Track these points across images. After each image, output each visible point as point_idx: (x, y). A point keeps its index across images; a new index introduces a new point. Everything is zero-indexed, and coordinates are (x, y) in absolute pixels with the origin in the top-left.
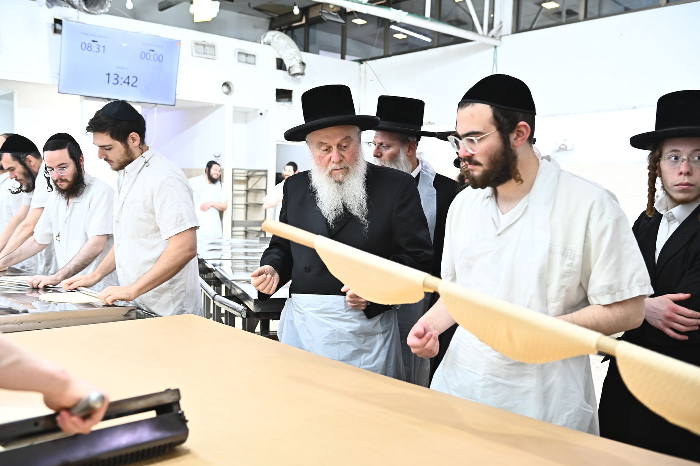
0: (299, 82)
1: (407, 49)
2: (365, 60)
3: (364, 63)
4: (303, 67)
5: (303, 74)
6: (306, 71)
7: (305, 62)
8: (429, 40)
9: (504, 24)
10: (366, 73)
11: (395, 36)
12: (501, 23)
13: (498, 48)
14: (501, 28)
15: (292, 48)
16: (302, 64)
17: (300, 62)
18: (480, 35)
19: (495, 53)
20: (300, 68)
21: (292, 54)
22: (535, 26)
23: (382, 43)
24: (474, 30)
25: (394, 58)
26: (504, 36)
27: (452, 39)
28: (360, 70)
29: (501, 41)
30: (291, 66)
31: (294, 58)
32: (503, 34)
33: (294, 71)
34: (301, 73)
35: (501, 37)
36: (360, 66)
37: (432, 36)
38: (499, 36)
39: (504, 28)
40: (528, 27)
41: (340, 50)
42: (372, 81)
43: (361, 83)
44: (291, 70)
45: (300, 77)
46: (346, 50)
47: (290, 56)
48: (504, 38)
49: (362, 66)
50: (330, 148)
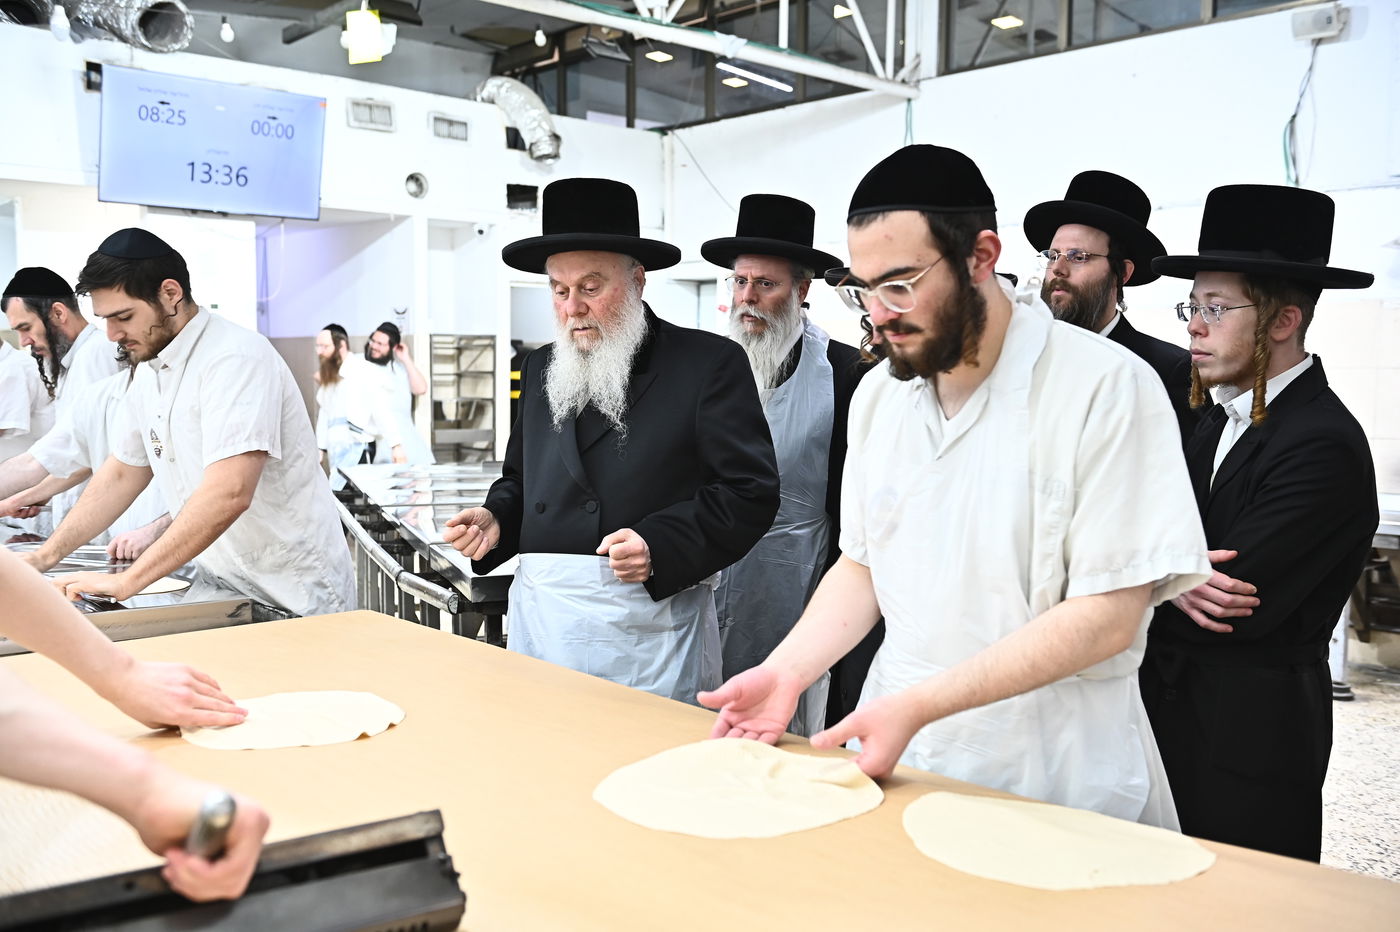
0: (550, 171)
1: (748, 105)
2: (672, 128)
3: (670, 133)
4: (555, 143)
5: (556, 156)
6: (562, 151)
7: (559, 133)
8: (788, 89)
9: (923, 58)
10: (672, 152)
11: (726, 82)
12: (918, 56)
13: (913, 103)
14: (917, 66)
15: (534, 108)
16: (553, 138)
17: (550, 134)
18: (881, 79)
19: (909, 110)
20: (551, 144)
21: (535, 120)
22: (979, 61)
23: (702, 95)
24: (868, 69)
25: (724, 123)
26: (924, 79)
27: (831, 86)
28: (663, 145)
29: (919, 90)
30: (533, 141)
31: (539, 125)
32: (922, 77)
33: (539, 150)
34: (553, 154)
35: (918, 81)
36: (661, 138)
37: (794, 80)
38: (915, 79)
39: (923, 66)
40: (967, 62)
41: (624, 110)
42: (684, 166)
43: (663, 169)
44: (533, 148)
45: (550, 161)
46: (634, 110)
47: (531, 122)
48: (923, 85)
49: (665, 138)
50: (568, 290)
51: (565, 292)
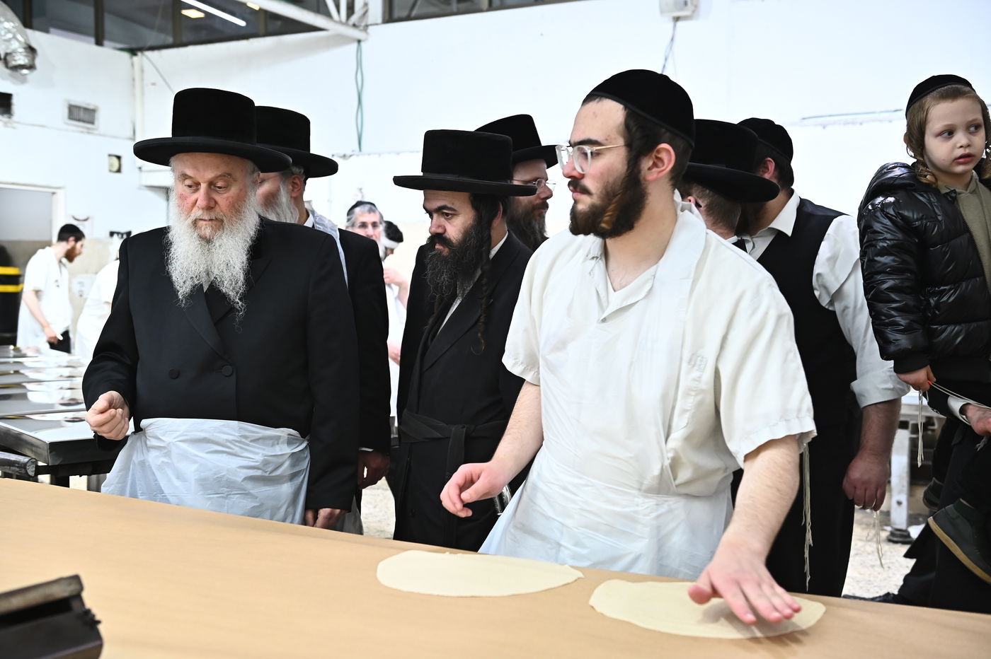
0: (23, 80)
1: (204, 35)
2: (142, 49)
3: (139, 54)
4: (31, 55)
5: (31, 67)
6: (38, 62)
7: (34, 45)
8: (242, 23)
9: (371, 7)
10: (142, 71)
11: (185, 12)
12: (366, 5)
13: (362, 44)
14: (365, 13)
15: (8, 21)
16: (28, 50)
17: (25, 46)
18: (336, 22)
19: (359, 50)
20: (25, 56)
21: (9, 31)
22: (414, 13)
23: (170, 26)
24: (327, 14)
25: (191, 49)
26: (371, 25)
27: (279, 23)
28: (133, 65)
29: (367, 33)
30: (8, 51)
31: (14, 37)
32: (369, 22)
33: (15, 60)
34: (28, 65)
35: (367, 26)
36: (131, 58)
37: (247, 16)
38: (363, 24)
39: (370, 13)
40: (404, 14)
41: (92, 31)
42: (154, 84)
43: (134, 86)
44: (8, 58)
45: (25, 71)
46: (103, 31)
47: (6, 33)
48: (371, 29)
49: (135, 59)
50: (198, 184)
51: (195, 186)
